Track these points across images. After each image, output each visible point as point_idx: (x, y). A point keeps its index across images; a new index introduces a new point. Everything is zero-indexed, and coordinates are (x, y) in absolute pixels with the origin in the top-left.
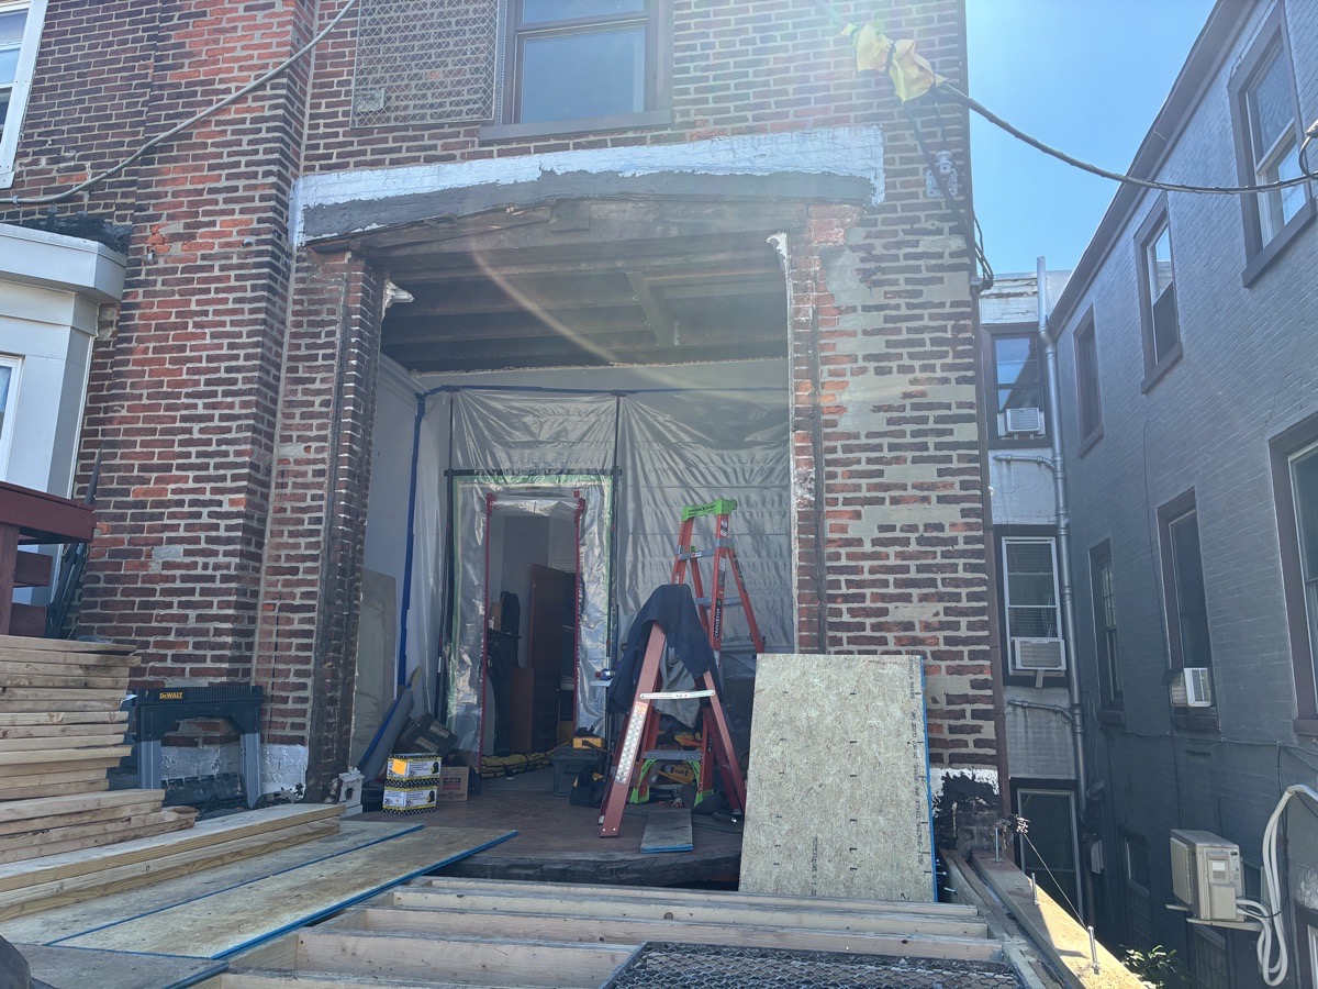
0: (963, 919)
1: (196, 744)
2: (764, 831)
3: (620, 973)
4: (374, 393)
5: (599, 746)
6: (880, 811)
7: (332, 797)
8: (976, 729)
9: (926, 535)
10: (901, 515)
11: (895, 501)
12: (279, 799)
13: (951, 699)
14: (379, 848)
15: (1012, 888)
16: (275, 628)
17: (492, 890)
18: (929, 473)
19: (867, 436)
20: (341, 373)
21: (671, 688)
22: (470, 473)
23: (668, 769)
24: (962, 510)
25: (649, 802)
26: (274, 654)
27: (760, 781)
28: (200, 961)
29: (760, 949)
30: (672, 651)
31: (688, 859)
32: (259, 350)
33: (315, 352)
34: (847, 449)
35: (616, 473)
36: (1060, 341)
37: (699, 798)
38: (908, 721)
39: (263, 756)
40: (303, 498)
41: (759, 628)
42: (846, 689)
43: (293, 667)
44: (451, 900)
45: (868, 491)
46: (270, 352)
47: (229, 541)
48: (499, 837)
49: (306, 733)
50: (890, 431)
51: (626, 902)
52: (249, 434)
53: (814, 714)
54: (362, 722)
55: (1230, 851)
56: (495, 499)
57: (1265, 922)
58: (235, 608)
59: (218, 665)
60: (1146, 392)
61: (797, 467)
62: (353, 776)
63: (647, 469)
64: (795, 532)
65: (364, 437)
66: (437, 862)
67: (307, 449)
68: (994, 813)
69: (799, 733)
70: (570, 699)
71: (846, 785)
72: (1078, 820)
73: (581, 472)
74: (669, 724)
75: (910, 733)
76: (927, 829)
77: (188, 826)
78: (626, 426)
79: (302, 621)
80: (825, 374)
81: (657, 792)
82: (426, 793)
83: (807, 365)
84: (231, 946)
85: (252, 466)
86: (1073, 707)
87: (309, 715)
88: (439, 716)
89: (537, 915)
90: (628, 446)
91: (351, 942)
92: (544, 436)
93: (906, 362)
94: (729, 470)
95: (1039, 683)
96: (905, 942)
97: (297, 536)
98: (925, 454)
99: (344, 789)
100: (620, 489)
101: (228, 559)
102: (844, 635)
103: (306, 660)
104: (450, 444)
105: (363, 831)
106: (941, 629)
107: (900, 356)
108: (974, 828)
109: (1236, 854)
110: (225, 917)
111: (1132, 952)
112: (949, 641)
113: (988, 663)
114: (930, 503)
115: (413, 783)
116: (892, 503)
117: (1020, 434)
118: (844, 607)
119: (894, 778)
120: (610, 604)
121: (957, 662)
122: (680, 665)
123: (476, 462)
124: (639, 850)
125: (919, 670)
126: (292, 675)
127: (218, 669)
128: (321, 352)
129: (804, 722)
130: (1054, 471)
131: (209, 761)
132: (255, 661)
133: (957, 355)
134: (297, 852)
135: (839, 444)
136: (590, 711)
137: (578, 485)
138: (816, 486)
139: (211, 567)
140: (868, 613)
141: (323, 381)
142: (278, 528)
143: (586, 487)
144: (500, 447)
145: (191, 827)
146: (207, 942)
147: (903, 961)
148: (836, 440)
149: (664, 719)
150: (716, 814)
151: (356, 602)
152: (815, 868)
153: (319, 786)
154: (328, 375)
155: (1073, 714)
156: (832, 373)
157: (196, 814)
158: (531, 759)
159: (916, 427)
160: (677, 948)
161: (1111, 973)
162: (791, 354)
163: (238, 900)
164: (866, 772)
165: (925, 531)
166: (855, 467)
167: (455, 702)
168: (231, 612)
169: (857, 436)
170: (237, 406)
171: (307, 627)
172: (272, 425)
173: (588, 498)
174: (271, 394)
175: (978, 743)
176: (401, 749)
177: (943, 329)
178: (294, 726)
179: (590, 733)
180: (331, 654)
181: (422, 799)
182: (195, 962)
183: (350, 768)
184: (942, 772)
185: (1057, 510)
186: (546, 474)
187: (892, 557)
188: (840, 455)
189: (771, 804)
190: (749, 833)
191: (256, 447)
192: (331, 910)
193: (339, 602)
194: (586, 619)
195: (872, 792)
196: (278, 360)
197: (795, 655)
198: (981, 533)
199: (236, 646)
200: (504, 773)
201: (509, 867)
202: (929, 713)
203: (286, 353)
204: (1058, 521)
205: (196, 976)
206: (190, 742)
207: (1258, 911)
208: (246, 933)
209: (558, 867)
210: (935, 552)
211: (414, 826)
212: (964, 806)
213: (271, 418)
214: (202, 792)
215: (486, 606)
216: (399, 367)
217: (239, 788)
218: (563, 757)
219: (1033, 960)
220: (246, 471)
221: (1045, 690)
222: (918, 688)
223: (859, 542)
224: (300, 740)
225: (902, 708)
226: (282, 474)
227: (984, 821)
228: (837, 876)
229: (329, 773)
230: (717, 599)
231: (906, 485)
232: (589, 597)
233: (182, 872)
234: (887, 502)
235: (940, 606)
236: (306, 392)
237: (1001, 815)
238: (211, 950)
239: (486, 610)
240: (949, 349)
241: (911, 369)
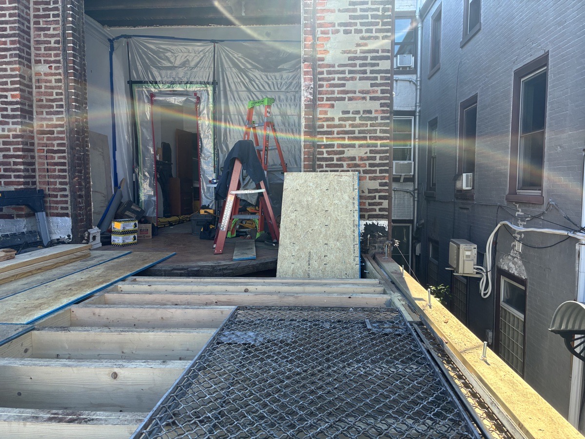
0: (373, 285)
1: (13, 218)
2: (287, 250)
3: (226, 323)
4: (83, 37)
5: (212, 213)
6: (338, 240)
7: (86, 240)
8: (380, 204)
9: (363, 115)
10: (352, 106)
11: (350, 99)
12: (59, 242)
13: (370, 191)
14: (110, 263)
15: (393, 271)
16: (46, 161)
17: (165, 282)
18: (366, 85)
19: (338, 66)
20: (64, 25)
21: (245, 188)
22: (141, 82)
23: (244, 222)
24: (381, 104)
25: (236, 236)
26: (47, 174)
27: (286, 228)
28: (20, 326)
29: (289, 307)
30: (245, 172)
31: (254, 263)
32: (17, 11)
33: (48, 13)
34: (329, 73)
35: (215, 84)
36: (425, 20)
37: (258, 235)
38: (351, 201)
39: (48, 222)
40: (51, 94)
41: (284, 159)
42: (324, 188)
43: (58, 180)
44: (145, 287)
45: (338, 94)
46: (23, 13)
47: (14, 117)
48: (167, 256)
49: (69, 211)
50: (349, 64)
51: (227, 285)
52: (17, 59)
53: (310, 199)
54: (97, 205)
55: (473, 247)
56: (155, 96)
57: (484, 274)
58: (22, 151)
59: (18, 180)
60: (462, 47)
61: (305, 82)
62: (95, 231)
63: (230, 82)
64: (303, 114)
65: (81, 62)
66: (138, 269)
67: (50, 67)
68: (385, 238)
69: (303, 207)
70: (197, 192)
71: (323, 230)
72: (412, 235)
73: (197, 83)
74: (244, 203)
75: (352, 206)
76: (357, 247)
77: (12, 258)
78: (219, 59)
79: (59, 158)
80: (319, 33)
81: (239, 233)
82: (132, 236)
83: (310, 28)
84: (36, 317)
85: (21, 76)
86: (415, 190)
87: (69, 203)
88: (136, 202)
89: (186, 293)
90: (220, 70)
91: (97, 311)
92: (177, 63)
93: (359, 27)
94: (270, 83)
95: (402, 180)
96: (350, 297)
97: (51, 114)
98: (365, 75)
99: (91, 237)
100: (217, 92)
101: (15, 126)
102: (324, 163)
103: (64, 177)
104: (129, 67)
105: (102, 255)
106: (368, 160)
107: (356, 24)
108: (376, 245)
109: (475, 248)
110: (33, 302)
111: (431, 287)
112: (371, 165)
113: (387, 175)
114: (366, 100)
115: (125, 233)
116: (349, 100)
117: (403, 67)
118: (324, 150)
119: (344, 226)
120: (214, 149)
121: (374, 175)
122: (248, 178)
123: (143, 77)
124: (232, 260)
125: (357, 178)
126: (58, 184)
127: (18, 182)
128: (51, 13)
129: (305, 203)
130: (416, 86)
131: (21, 225)
132: (37, 177)
133: (384, 24)
134: (69, 267)
135: (325, 70)
136: (207, 197)
137: (196, 89)
138: (313, 91)
139: (6, 130)
140: (336, 153)
141: (54, 29)
142: (40, 110)
143: (200, 91)
144: (154, 69)
145: (14, 258)
146: (24, 315)
147: (351, 309)
148: (324, 68)
149: (242, 201)
150: (266, 242)
151: (86, 148)
152: (309, 264)
153: (78, 235)
154: (57, 26)
155: (414, 193)
156: (323, 33)
157: (15, 252)
158: (181, 218)
159: (362, 62)
160: (251, 309)
161: (436, 308)
162: (303, 21)
163: (39, 292)
164: (332, 223)
165: (363, 114)
166: (332, 82)
167: (143, 194)
168: (20, 153)
169: (333, 66)
170: (8, 43)
171: (62, 161)
172: (29, 54)
173: (201, 97)
174: (26, 36)
175: (380, 210)
176: (118, 217)
177: (377, 10)
178: (62, 208)
179: (208, 208)
180: (77, 174)
181: (130, 239)
182: (17, 327)
183: (93, 227)
184: (364, 222)
185: (416, 104)
186: (179, 84)
187: (347, 126)
188: (325, 76)
189: (290, 238)
190: (281, 251)
191: (22, 66)
192: (86, 295)
193: (78, 148)
194: (203, 156)
195: (335, 232)
196: (28, 17)
197: (302, 173)
198: (388, 115)
199: (26, 170)
200: (168, 225)
201: (172, 270)
202: (360, 197)
203: (32, 13)
204: (416, 109)
205: (17, 334)
206: (10, 217)
207: (481, 270)
208: (43, 309)
209: (196, 269)
210: (367, 124)
211: (127, 252)
212: (373, 236)
213: (28, 50)
214: (19, 240)
215: (154, 149)
216: (97, 23)
217: (38, 237)
218: (196, 218)
219: (404, 303)
220: (18, 79)
221: (404, 183)
222: (356, 187)
223: (333, 119)
224: (67, 215)
225: (349, 196)
226: (38, 81)
227: (380, 242)
228: (319, 267)
229: (83, 229)
230: (266, 147)
231: (356, 91)
232: (204, 145)
233: (11, 279)
234: (347, 99)
235: (368, 149)
236: (46, 35)
237: (388, 239)
238: (25, 320)
239: (154, 151)
240: (380, 21)
241: (360, 31)
